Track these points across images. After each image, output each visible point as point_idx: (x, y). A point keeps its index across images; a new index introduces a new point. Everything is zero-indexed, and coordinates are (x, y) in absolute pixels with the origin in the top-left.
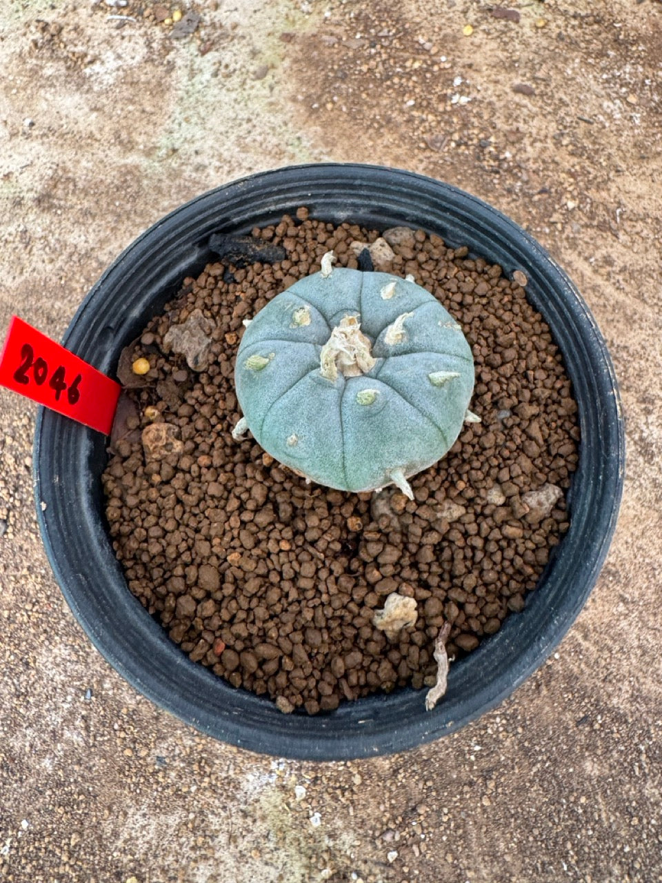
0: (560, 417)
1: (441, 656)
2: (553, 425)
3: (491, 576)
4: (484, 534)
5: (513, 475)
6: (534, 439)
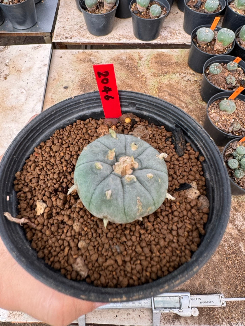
0: (118, 278)
1: (23, 220)
2: (114, 273)
3: (50, 242)
4: (66, 238)
5: (90, 251)
6: (106, 261)
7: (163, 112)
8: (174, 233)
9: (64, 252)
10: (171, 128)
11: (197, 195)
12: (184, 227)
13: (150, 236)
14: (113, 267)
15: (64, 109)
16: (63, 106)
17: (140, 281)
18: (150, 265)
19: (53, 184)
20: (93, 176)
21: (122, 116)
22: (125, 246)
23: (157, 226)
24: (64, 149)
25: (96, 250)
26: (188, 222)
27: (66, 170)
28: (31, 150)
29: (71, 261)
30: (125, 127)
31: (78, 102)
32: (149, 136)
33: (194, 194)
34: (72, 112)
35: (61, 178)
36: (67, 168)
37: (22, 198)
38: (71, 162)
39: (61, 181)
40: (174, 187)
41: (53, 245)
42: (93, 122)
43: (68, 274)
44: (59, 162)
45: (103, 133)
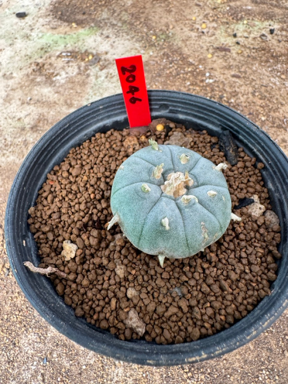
1: (49, 270)
2: (180, 324)
3: (90, 294)
4: (110, 288)
5: (144, 300)
6: (167, 310)
7: (205, 112)
8: (245, 261)
9: (110, 306)
10: (216, 132)
11: (262, 211)
12: (254, 252)
13: (215, 269)
14: (177, 316)
15: (80, 120)
16: (78, 117)
17: (213, 328)
18: (224, 307)
19: (81, 218)
20: (141, 202)
21: (152, 123)
22: (187, 287)
23: (221, 256)
24: (87, 171)
25: (151, 297)
26: (259, 245)
28: (43, 177)
29: (122, 316)
30: (158, 136)
31: (96, 109)
32: (190, 144)
33: (258, 210)
34: (88, 123)
35: (89, 209)
36: (95, 195)
37: (42, 241)
38: (99, 186)
39: (90, 212)
40: (233, 204)
41: (94, 298)
42: (116, 134)
43: (119, 334)
44: (83, 188)
45: (131, 146)
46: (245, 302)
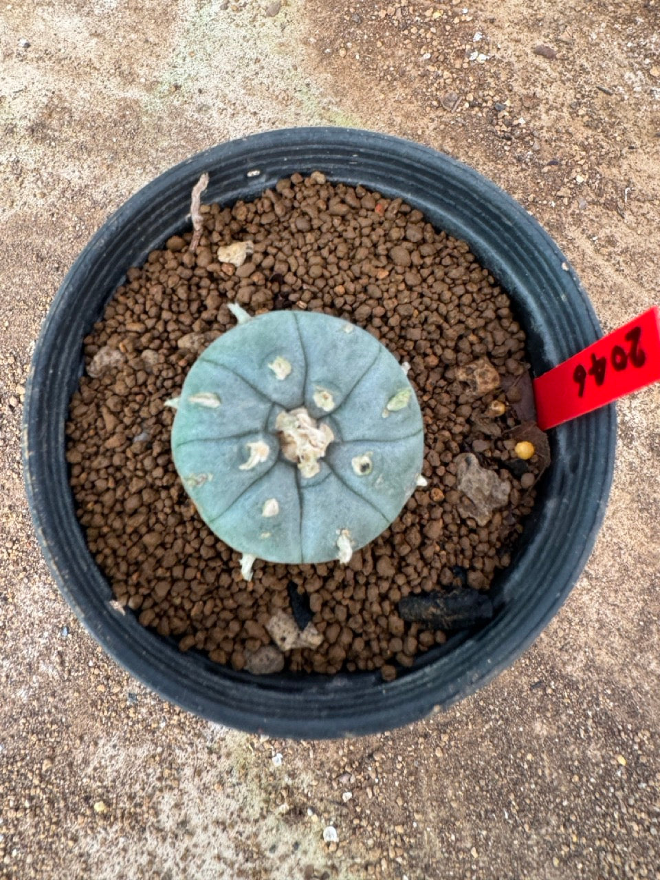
0: (83, 442)
1: (196, 219)
2: (92, 432)
3: (155, 290)
4: (161, 323)
5: (132, 377)
6: (112, 413)
8: (177, 572)
9: (134, 322)
11: (279, 643)
12: (194, 598)
13: (168, 510)
14: (101, 429)
16: (532, 242)
17: (79, 488)
18: (106, 511)
19: (293, 270)
20: (254, 358)
21: (539, 432)
22: (142, 453)
23: (189, 529)
24: (400, 277)
25: (136, 390)
26: (208, 610)
27: (337, 295)
28: (394, 191)
29: (113, 341)
30: (499, 444)
32: (469, 518)
33: (281, 633)
34: (528, 274)
35: (312, 285)
36: (342, 296)
37: (259, 204)
38: (363, 303)
39: (305, 287)
40: (298, 581)
41: (148, 297)
42: (512, 344)
43: (92, 337)
44: (359, 271)
45: (470, 377)
46: (107, 551)
